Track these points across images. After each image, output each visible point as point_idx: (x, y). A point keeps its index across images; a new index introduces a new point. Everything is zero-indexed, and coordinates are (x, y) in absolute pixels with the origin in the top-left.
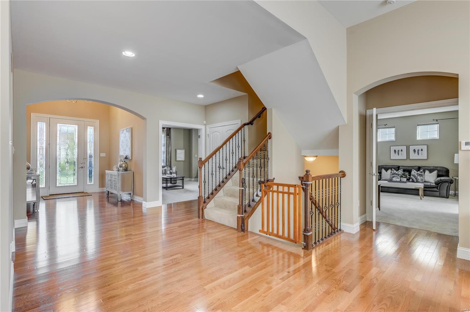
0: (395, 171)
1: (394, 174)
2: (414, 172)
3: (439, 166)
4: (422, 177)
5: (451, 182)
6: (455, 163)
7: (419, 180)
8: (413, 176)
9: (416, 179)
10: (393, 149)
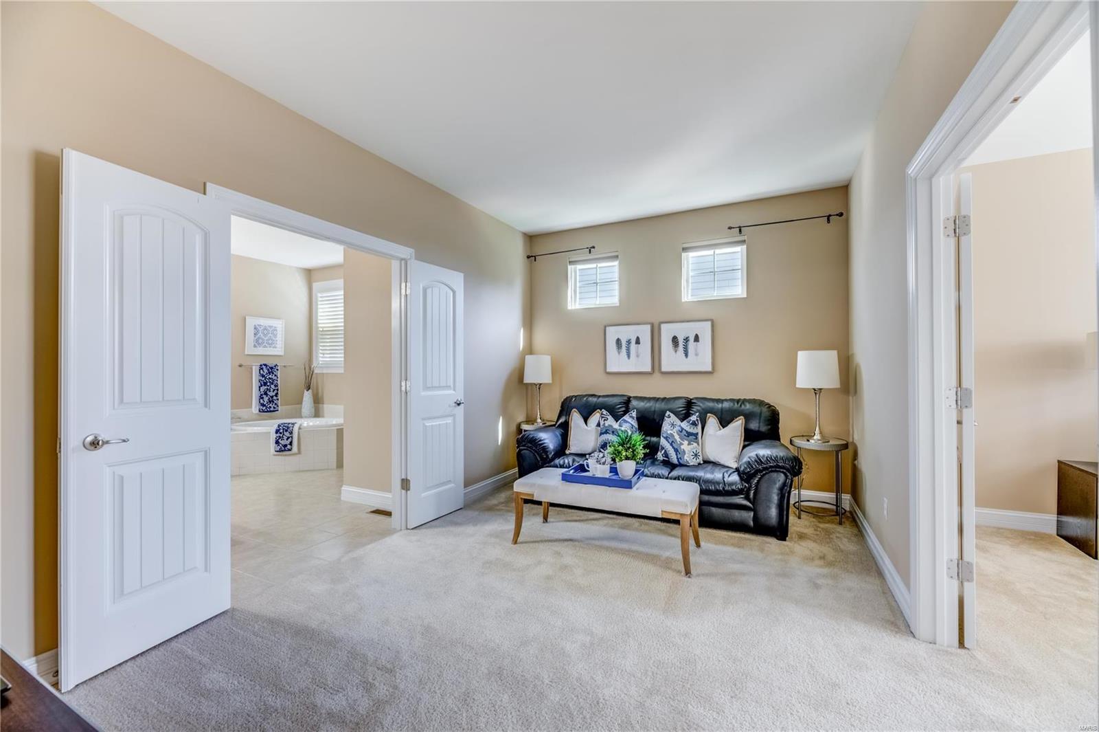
0: (611, 421)
1: (606, 432)
2: (671, 426)
3: (747, 398)
4: (695, 444)
5: (793, 467)
6: (797, 386)
7: (686, 458)
8: (666, 438)
9: (676, 451)
10: (613, 333)
